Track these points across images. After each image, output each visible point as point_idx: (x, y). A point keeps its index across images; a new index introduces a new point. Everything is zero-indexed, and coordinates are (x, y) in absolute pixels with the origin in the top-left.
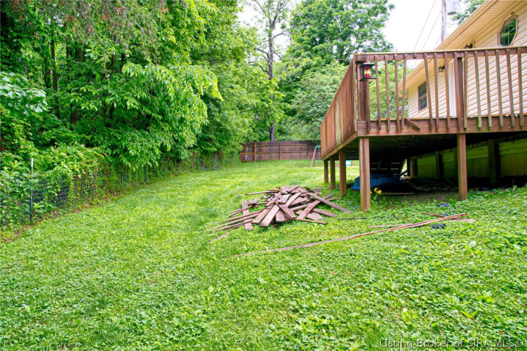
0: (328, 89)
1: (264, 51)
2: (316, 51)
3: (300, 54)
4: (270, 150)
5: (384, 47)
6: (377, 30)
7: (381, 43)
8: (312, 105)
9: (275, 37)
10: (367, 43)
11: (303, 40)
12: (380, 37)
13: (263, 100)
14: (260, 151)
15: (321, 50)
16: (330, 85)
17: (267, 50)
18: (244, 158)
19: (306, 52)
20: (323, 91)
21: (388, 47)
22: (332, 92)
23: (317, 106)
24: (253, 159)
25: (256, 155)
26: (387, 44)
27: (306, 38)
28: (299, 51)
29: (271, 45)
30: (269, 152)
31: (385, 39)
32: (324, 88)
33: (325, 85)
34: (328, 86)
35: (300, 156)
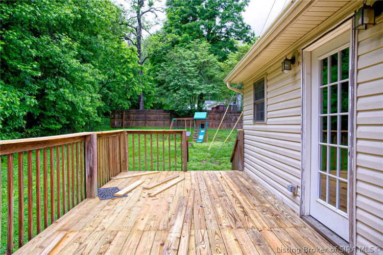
0: (188, 64)
1: (133, 26)
2: (185, 29)
3: (171, 30)
4: (137, 118)
5: (243, 28)
6: (237, 13)
7: (240, 24)
8: (174, 78)
9: (143, 13)
10: (229, 24)
11: (174, 19)
12: (240, 19)
13: (123, 74)
14: (129, 118)
15: (189, 28)
16: (191, 60)
17: (136, 25)
18: (114, 124)
19: (177, 30)
20: (184, 66)
21: (247, 28)
22: (192, 67)
23: (178, 79)
24: (122, 125)
25: (125, 122)
26: (246, 26)
27: (177, 17)
28: (170, 28)
29: (139, 21)
30: (137, 119)
31: (244, 21)
32: (185, 63)
33: (187, 60)
34: (189, 61)
35: (164, 124)
